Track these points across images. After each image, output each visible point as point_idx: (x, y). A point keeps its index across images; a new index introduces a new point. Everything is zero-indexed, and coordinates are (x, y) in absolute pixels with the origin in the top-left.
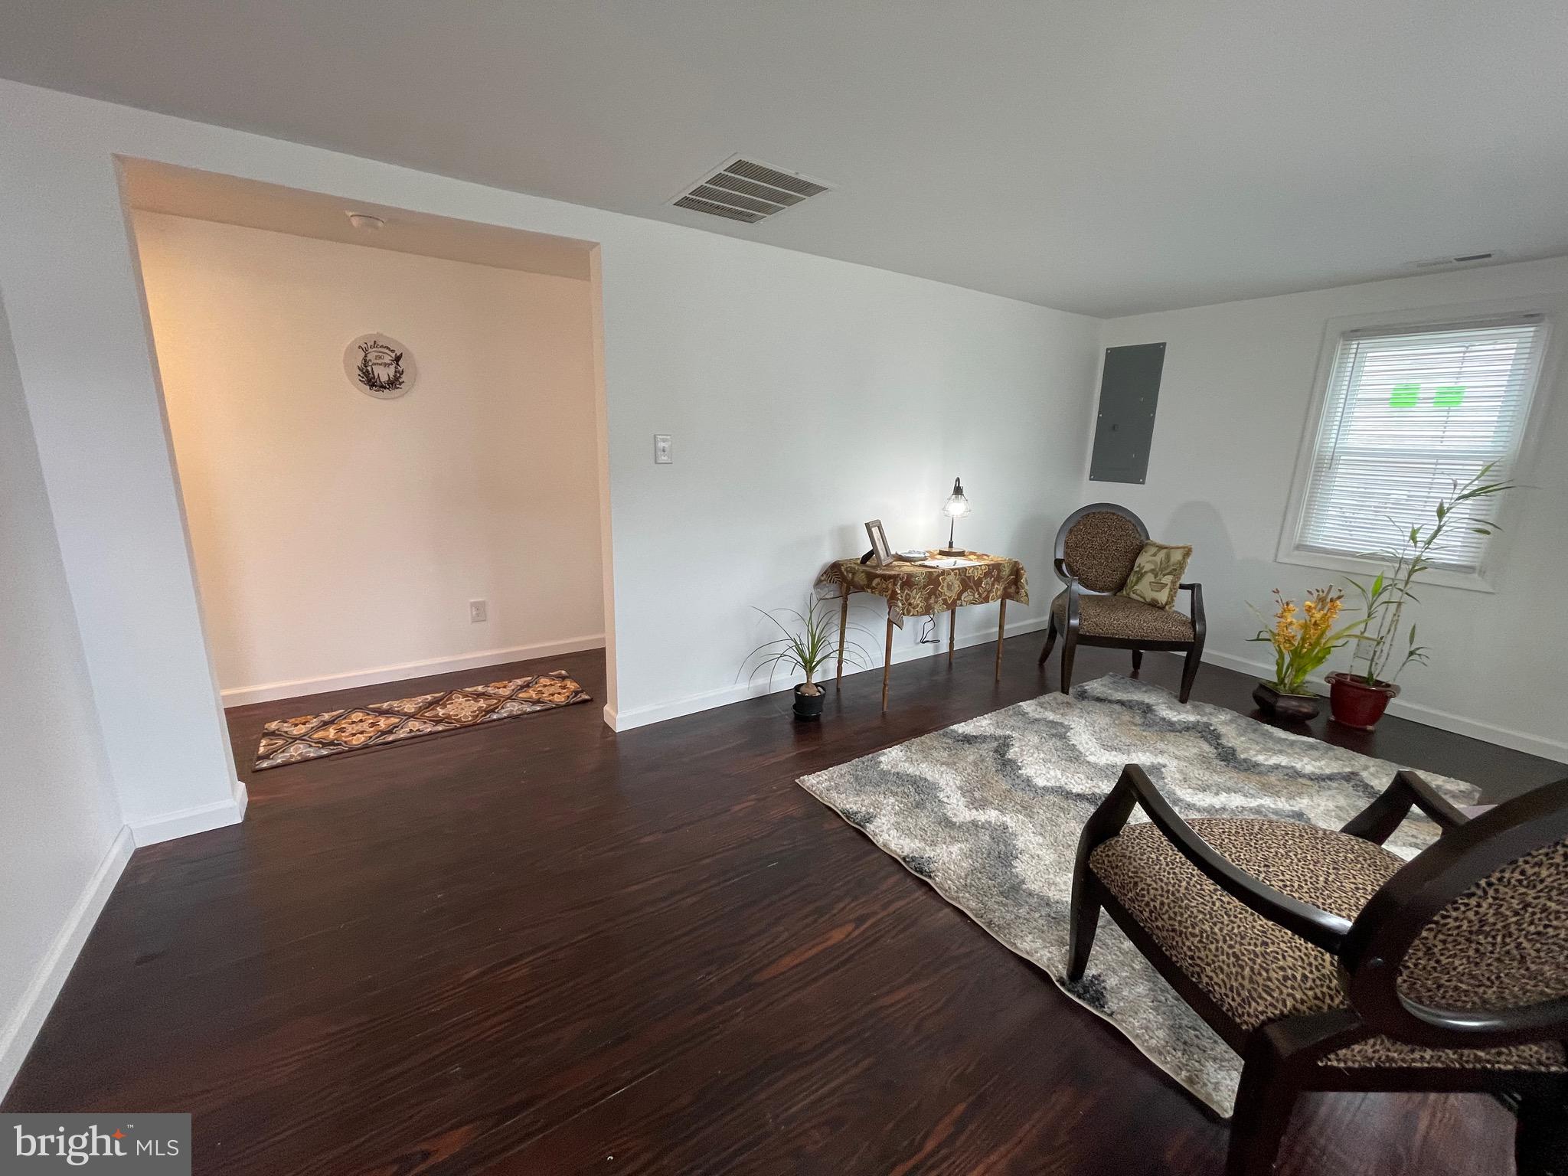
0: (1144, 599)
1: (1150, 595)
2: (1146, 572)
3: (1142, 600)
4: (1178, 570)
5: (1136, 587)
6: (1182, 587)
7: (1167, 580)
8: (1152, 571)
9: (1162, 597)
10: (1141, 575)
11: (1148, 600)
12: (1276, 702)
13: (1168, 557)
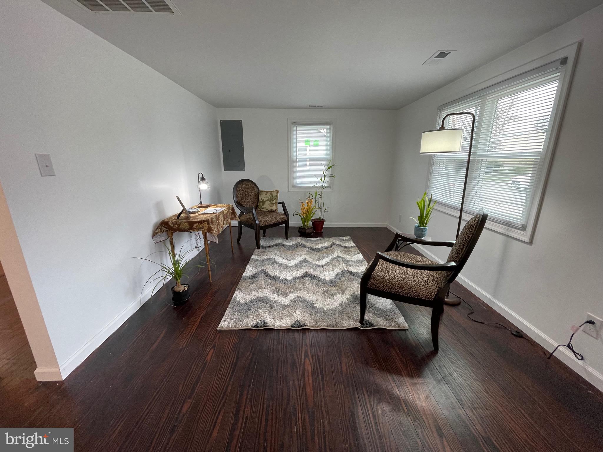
0: (268, 210)
1: (269, 208)
2: (266, 201)
3: (267, 210)
4: (276, 199)
5: (263, 207)
6: (279, 203)
7: (274, 202)
8: (268, 200)
9: (274, 208)
10: (264, 202)
11: (269, 210)
12: (306, 231)
13: (272, 195)
